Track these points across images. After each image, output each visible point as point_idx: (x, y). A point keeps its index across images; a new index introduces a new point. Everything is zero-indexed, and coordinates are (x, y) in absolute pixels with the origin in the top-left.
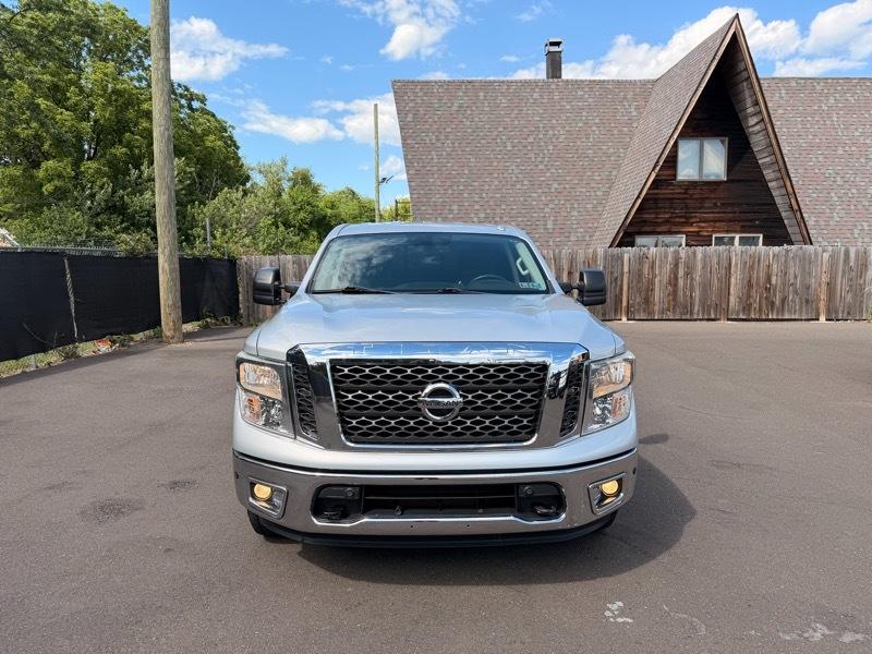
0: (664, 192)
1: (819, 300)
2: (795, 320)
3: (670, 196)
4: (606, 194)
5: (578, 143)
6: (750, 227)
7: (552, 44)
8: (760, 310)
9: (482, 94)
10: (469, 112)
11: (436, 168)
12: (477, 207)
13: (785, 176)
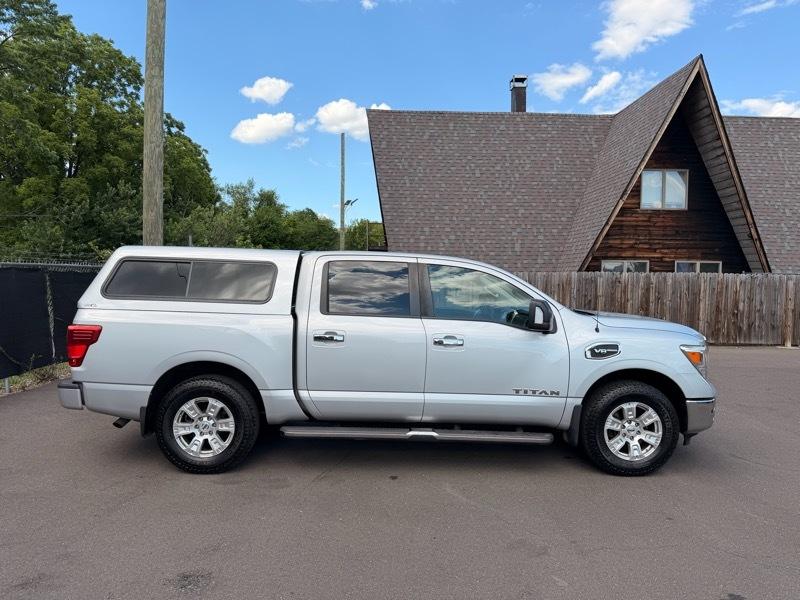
0: (629, 219)
1: (785, 326)
2: (761, 345)
3: (634, 223)
4: (571, 220)
5: (543, 172)
6: (709, 254)
7: (518, 80)
8: (728, 335)
10: (440, 141)
11: (408, 192)
12: (448, 229)
13: (745, 208)
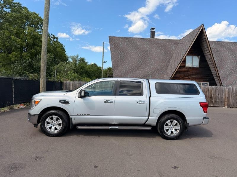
0: (182, 70)
1: (225, 102)
2: (218, 107)
3: (184, 71)
4: (166, 69)
5: (159, 55)
6: (205, 80)
7: (152, 29)
9: (133, 41)
10: (129, 46)
11: (120, 60)
12: (130, 71)
13: (215, 67)
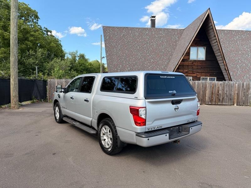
0: (186, 63)
1: (234, 99)
2: (227, 105)
4: (168, 63)
5: (160, 47)
6: (212, 75)
7: (153, 17)
8: (215, 102)
9: (130, 31)
10: (126, 37)
11: (115, 54)
13: (224, 60)
